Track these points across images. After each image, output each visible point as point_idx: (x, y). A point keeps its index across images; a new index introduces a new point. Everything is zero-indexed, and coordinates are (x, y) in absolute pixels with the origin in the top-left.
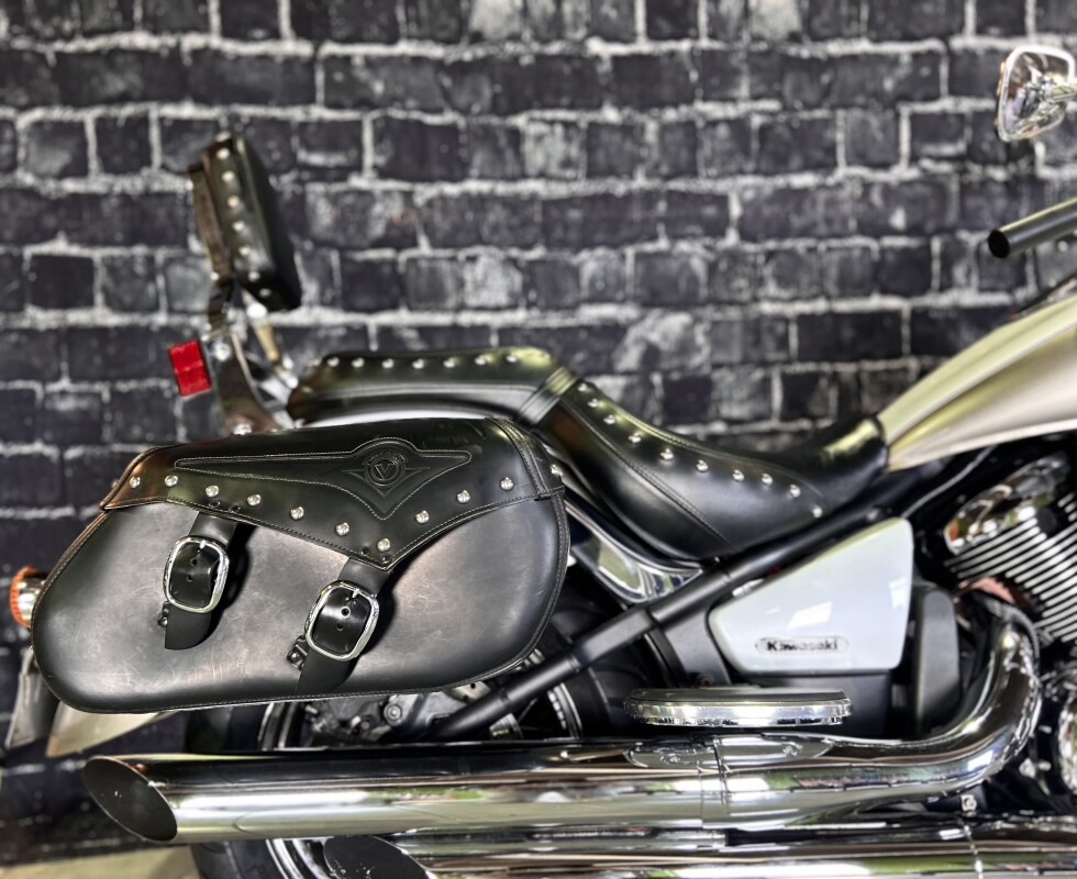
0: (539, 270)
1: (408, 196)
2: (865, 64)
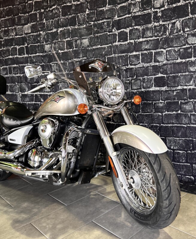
2: (100, 49)
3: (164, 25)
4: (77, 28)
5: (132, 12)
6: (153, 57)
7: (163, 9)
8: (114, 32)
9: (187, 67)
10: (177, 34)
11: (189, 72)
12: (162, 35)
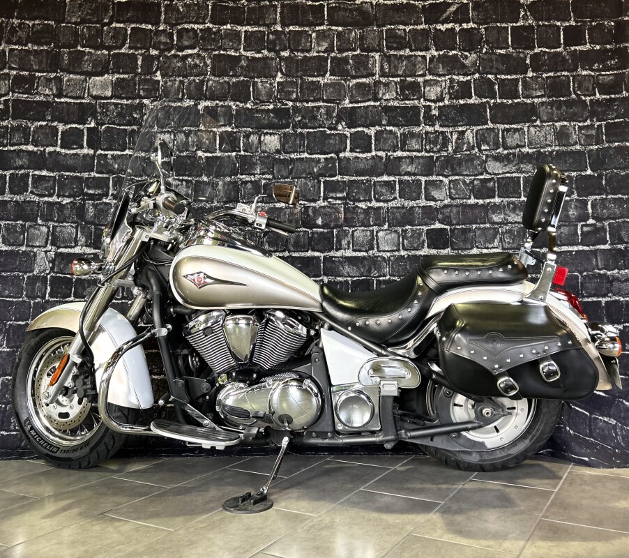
2: (306, 162)
3: (443, 133)
4: (250, 107)
5: (381, 99)
6: (423, 190)
7: (441, 104)
8: (340, 130)
9: (488, 215)
10: (468, 153)
11: (490, 223)
12: (439, 151)
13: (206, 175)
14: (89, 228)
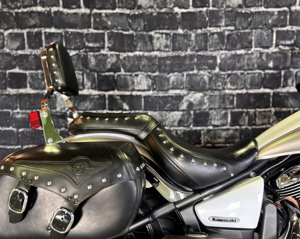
0: (157, 79)
1: (118, 56)
2: (263, 15)
13: (181, 28)
14: (92, 75)
